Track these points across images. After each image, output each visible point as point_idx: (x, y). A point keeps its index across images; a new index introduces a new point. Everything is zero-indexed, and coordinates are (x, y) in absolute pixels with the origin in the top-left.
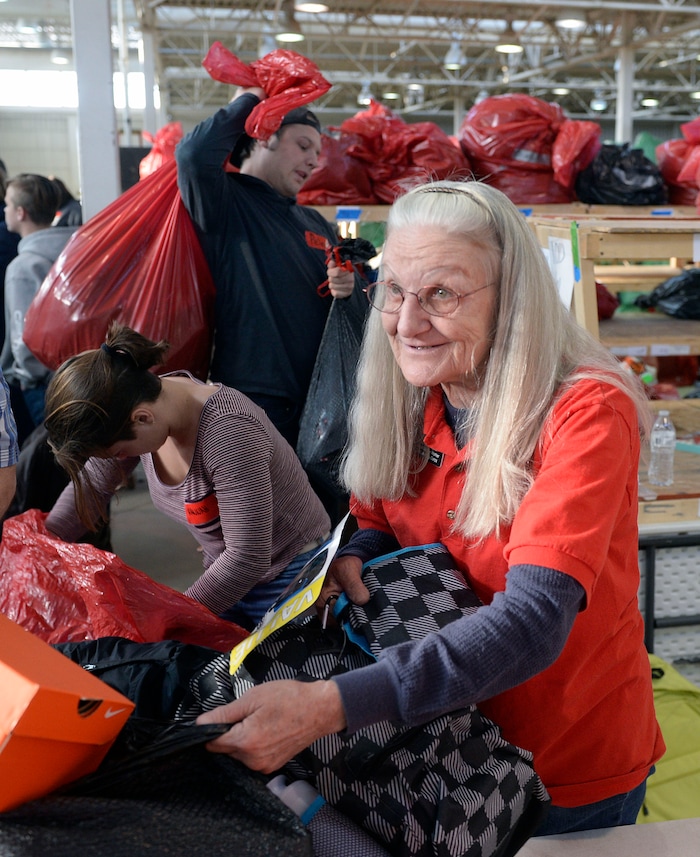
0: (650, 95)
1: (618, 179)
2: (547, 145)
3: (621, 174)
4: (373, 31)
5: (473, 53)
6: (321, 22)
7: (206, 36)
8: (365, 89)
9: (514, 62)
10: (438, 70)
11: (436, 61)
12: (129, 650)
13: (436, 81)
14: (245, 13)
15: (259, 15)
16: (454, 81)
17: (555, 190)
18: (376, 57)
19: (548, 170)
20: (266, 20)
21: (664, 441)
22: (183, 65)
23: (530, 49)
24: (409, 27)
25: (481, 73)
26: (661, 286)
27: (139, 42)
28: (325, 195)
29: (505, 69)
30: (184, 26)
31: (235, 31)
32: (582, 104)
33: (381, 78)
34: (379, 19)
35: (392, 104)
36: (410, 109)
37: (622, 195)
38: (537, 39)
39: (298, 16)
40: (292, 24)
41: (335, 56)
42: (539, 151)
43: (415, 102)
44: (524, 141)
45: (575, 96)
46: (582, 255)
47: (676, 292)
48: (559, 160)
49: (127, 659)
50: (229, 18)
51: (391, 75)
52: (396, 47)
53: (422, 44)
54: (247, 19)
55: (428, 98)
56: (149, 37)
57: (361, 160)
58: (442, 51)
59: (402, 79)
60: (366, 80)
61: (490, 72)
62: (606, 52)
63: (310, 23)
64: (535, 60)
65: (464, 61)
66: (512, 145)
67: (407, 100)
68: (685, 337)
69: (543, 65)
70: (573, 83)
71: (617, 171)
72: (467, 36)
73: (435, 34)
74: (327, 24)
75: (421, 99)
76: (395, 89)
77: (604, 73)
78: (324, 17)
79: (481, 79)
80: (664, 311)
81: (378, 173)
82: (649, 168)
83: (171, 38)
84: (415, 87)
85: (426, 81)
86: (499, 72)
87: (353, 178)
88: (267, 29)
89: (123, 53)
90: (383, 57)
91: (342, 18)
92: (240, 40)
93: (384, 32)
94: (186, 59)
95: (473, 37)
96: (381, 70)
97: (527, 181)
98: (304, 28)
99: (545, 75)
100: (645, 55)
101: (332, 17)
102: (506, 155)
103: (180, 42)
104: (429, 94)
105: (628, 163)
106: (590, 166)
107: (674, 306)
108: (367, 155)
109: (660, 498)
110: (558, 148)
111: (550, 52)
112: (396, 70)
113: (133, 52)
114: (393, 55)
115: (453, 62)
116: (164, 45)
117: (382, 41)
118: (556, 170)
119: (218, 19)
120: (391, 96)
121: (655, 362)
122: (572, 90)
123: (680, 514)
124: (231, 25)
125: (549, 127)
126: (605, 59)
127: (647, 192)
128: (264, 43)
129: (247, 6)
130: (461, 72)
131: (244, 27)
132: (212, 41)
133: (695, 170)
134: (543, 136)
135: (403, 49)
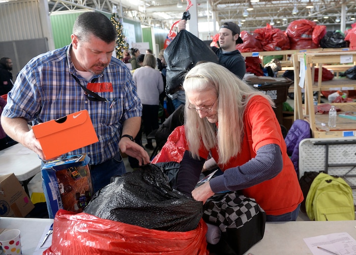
0: (353, 17)
1: (332, 41)
2: (311, 32)
3: (333, 39)
4: (272, 6)
5: (300, 9)
6: (258, 5)
7: (229, 11)
8: (272, 21)
9: (312, 10)
10: (290, 14)
11: (290, 12)
12: (177, 165)
13: (291, 17)
14: (239, 4)
15: (242, 4)
16: (295, 17)
17: (313, 45)
18: (274, 12)
19: (311, 40)
20: (244, 5)
21: (333, 115)
22: (224, 19)
23: (316, 6)
24: (282, 4)
25: (303, 14)
26: (347, 71)
27: (212, 14)
28: (249, 50)
29: (309, 13)
30: (223, 9)
31: (237, 9)
32: (333, 20)
33: (276, 18)
34: (274, 2)
35: (279, 24)
36: (284, 25)
37: (333, 45)
38: (318, 4)
39: (252, 4)
40: (251, 5)
41: (263, 13)
42: (309, 34)
43: (285, 23)
44: (304, 32)
45: (331, 18)
46: (307, 63)
47: (352, 72)
48: (314, 37)
49: (175, 167)
50: (234, 6)
51: (278, 17)
52: (279, 9)
53: (286, 8)
54: (239, 6)
55: (289, 22)
56: (215, 12)
57: (259, 40)
58: (292, 9)
59: (281, 18)
60: (272, 19)
61: (306, 14)
62: (338, 6)
63: (255, 5)
64: (318, 9)
65: (298, 11)
66: (300, 33)
67: (283, 23)
68: (352, 85)
69: (320, 11)
70: (330, 15)
71: (332, 39)
72: (298, 5)
73: (289, 5)
74: (259, 5)
75: (287, 22)
76: (279, 20)
77: (338, 11)
78: (259, 3)
79: (303, 16)
80: (348, 77)
81: (263, 43)
82: (341, 37)
83: (222, 12)
84: (285, 19)
85: (288, 18)
86: (308, 14)
87: (257, 45)
88: (244, 8)
89: (208, 17)
90: (276, 12)
91: (264, 3)
92: (238, 11)
93: (275, 6)
94: (225, 17)
95: (300, 5)
96: (275, 15)
97: (305, 43)
98: (254, 6)
99: (321, 13)
100: (350, 6)
101: (261, 3)
102: (299, 36)
103: (223, 13)
104: (289, 21)
105: (335, 36)
106: (324, 38)
107: (351, 76)
108: (260, 38)
109: (330, 131)
110: (314, 33)
111: (323, 7)
112: (279, 15)
113: (211, 17)
114: (278, 11)
115: (294, 12)
116: (220, 14)
117: (275, 8)
118: (313, 39)
119: (231, 6)
120: (278, 22)
121: (347, 92)
122: (329, 17)
123: (337, 135)
124: (236, 8)
125: (311, 28)
126: (338, 8)
127: (340, 44)
128: (244, 11)
129: (240, 2)
130: (297, 14)
131: (239, 8)
132: (231, 12)
133: (349, 37)
134: (309, 30)
135: (281, 9)
